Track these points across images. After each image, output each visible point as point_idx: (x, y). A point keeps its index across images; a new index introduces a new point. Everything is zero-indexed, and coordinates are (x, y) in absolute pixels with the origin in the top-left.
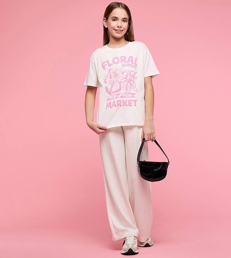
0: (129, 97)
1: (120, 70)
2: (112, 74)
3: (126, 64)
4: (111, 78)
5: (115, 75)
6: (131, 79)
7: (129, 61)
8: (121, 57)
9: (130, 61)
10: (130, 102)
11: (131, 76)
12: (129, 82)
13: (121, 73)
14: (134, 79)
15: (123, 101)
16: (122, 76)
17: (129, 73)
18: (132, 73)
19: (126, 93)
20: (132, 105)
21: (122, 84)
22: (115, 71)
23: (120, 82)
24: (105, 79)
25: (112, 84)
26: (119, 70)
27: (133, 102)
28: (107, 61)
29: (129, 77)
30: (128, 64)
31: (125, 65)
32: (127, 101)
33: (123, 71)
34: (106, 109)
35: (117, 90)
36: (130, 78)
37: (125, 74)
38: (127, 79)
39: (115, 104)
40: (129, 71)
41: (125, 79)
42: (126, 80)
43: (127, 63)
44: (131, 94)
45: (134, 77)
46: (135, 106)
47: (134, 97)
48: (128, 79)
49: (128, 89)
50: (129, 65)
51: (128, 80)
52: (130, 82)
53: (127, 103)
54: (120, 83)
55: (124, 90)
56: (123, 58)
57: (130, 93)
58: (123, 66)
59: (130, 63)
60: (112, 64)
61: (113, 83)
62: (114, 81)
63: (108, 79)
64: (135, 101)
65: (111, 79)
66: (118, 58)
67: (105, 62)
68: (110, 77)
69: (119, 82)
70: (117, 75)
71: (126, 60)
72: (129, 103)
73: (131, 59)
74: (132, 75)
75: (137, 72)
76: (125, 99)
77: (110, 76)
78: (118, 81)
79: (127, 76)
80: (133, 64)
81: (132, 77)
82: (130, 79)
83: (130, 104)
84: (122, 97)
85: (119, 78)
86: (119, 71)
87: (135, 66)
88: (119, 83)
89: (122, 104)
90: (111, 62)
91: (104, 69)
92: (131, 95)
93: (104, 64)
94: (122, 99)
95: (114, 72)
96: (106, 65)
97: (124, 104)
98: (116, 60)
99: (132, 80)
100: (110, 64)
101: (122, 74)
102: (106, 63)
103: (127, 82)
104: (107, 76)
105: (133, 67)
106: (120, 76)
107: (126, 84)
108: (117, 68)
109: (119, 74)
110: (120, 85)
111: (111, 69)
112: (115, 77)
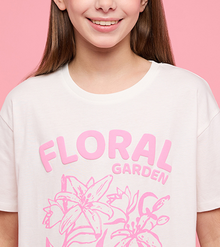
1: (103, 186)
2: (73, 197)
4: (66, 211)
6: (141, 223)
7: (138, 153)
8: (112, 134)
9: (145, 154)
11: (144, 211)
12: (134, 236)
13: (105, 199)
14: (155, 222)
16: (105, 209)
17: (136, 201)
18: (149, 203)
21: (108, 244)
22: (84, 189)
23: (98, 231)
24: (48, 210)
25: (67, 235)
26: (97, 186)
28: (60, 142)
29: (134, 215)
30: (134, 166)
31: (122, 167)
33: (112, 191)
36: (138, 219)
37: (121, 203)
38: (129, 223)
40: (138, 194)
41: (121, 225)
42: (124, 229)
43: (130, 161)
45: (155, 217)
48: (133, 224)
50: (136, 170)
51: (131, 228)
52: (140, 235)
54: (97, 236)
56: (119, 140)
58: (116, 169)
59: (143, 161)
60: (75, 159)
61: (72, 230)
62: (74, 224)
65: (65, 214)
66: (98, 136)
67: (51, 145)
68: (65, 205)
69: (94, 234)
70: (91, 205)
71: (130, 149)
74: (147, 209)
75: (168, 197)
78: (91, 227)
79: (127, 215)
80: (155, 167)
81: (145, 218)
85: (96, 217)
86: (99, 191)
87: (163, 174)
88: (93, 238)
90: (71, 150)
91: (48, 169)
93: (46, 152)
95: (80, 188)
96: (53, 156)
98: (90, 145)
99: (148, 226)
100: (68, 155)
102: (56, 149)
103: (127, 235)
104: (55, 201)
105: (152, 178)
106: (99, 209)
107: (121, 243)
108: (92, 178)
109: (97, 201)
110: (97, 244)
111: (69, 177)
112: (82, 208)
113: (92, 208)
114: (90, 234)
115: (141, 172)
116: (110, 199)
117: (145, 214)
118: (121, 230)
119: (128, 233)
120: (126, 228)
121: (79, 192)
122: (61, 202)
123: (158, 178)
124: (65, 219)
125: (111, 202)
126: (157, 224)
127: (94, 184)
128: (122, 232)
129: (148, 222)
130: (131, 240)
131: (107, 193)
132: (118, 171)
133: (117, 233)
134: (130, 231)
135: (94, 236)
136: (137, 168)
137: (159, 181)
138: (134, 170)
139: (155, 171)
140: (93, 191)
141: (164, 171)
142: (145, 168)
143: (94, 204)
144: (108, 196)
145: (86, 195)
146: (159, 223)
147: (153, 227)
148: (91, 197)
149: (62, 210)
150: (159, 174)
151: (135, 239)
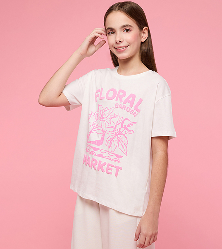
0: (111, 160)
1: (110, 111)
3: (121, 105)
5: (102, 116)
6: (121, 131)
7: (127, 101)
8: (120, 91)
9: (129, 102)
10: (110, 167)
11: (124, 126)
12: (116, 135)
13: (109, 117)
14: (127, 132)
15: (100, 162)
16: (108, 121)
17: (121, 121)
18: (126, 123)
19: (108, 152)
20: (111, 174)
21: (107, 136)
22: (103, 111)
23: (104, 130)
25: (93, 129)
26: (108, 111)
27: (114, 170)
29: (119, 126)
30: (124, 106)
31: (119, 105)
32: (105, 164)
33: (113, 114)
34: (83, 163)
35: (95, 141)
36: (120, 129)
37: (115, 120)
38: (116, 129)
39: (89, 161)
40: (122, 118)
41: (112, 129)
42: (113, 131)
43: (122, 103)
44: (116, 155)
45: (127, 130)
46: (116, 176)
47: (118, 161)
48: (118, 130)
49: (112, 145)
50: (124, 108)
51: (116, 132)
52: (119, 135)
53: (105, 168)
54: (103, 132)
55: (107, 145)
56: (121, 94)
57: (114, 154)
59: (128, 105)
61: (96, 128)
64: (118, 169)
65: (96, 120)
66: (115, 91)
67: (99, 91)
69: (102, 130)
70: (104, 118)
71: (124, 99)
72: (108, 169)
73: (131, 100)
74: (125, 125)
75: (136, 123)
76: (103, 160)
78: (102, 127)
79: (116, 126)
80: (132, 109)
81: (123, 129)
82: (119, 132)
83: (109, 171)
84: (101, 155)
85: (104, 124)
86: (108, 113)
88: (101, 132)
89: (96, 166)
91: (96, 101)
92: (115, 157)
93: (97, 94)
94: (99, 159)
95: (102, 111)
96: (98, 96)
97: (101, 167)
99: (124, 133)
100: (102, 96)
102: (100, 93)
103: (114, 134)
104: (95, 114)
105: (130, 113)
106: (106, 121)
107: (111, 137)
108: (107, 107)
109: (106, 117)
110: (103, 135)
111: (100, 105)
112: (101, 119)
113: (104, 120)
114: (101, 130)
115: (126, 109)
116: (111, 117)
117: (124, 127)
118: (112, 131)
119: (114, 133)
120: (114, 131)
121: (101, 112)
122: (96, 115)
123: (133, 113)
124: (95, 122)
125: (111, 119)
126: (128, 133)
127: (107, 110)
128: (112, 132)
129: (124, 131)
130: (115, 137)
131: (110, 115)
132: (117, 106)
133: (110, 132)
134: (115, 133)
135: (102, 131)
136: (124, 107)
137: (133, 115)
138: (123, 108)
139: (132, 110)
140: (106, 113)
141: (136, 111)
142: (128, 108)
143: (105, 118)
144: (111, 116)
145: (103, 114)
146: (129, 132)
147: (126, 133)
148: (105, 115)
149: (96, 118)
150: (134, 112)
151: (117, 137)
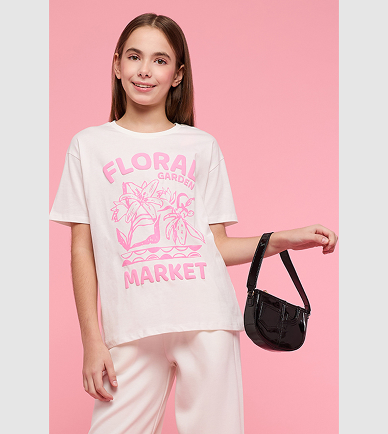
0: (185, 257)
1: (153, 186)
2: (132, 196)
3: (167, 174)
4: (129, 206)
5: (140, 197)
8: (156, 155)
9: (179, 167)
10: (189, 268)
11: (180, 206)
13: (156, 194)
15: (171, 266)
16: (157, 201)
17: (175, 198)
18: (183, 200)
19: (176, 247)
20: (194, 277)
21: (163, 225)
22: (140, 190)
23: (154, 217)
24: (114, 209)
25: (132, 223)
26: (149, 187)
27: (197, 270)
28: (119, 161)
30: (173, 174)
31: (164, 175)
32: (179, 266)
33: (160, 189)
34: (127, 288)
35: (148, 238)
39: (148, 273)
40: (175, 193)
41: (169, 211)
42: (172, 213)
43: (169, 171)
44: (191, 247)
45: (186, 210)
46: (203, 278)
47: (197, 255)
49: (178, 235)
50: (174, 177)
53: (182, 272)
54: (154, 220)
55: (169, 239)
56: (161, 158)
57: (187, 247)
58: (161, 176)
59: (178, 172)
60: (131, 171)
61: (136, 218)
62: (136, 213)
63: (123, 210)
64: (202, 266)
65: (128, 208)
66: (146, 156)
67: (111, 164)
68: (127, 202)
69: (152, 218)
70: (147, 199)
71: (169, 164)
72: (187, 272)
73: (180, 164)
74: (182, 204)
75: (194, 199)
76: (174, 263)
77: (127, 199)
78: (149, 214)
80: (186, 177)
81: (180, 210)
83: (190, 274)
84: (166, 257)
85: (151, 207)
86: (150, 190)
87: (191, 183)
88: (151, 222)
89: (168, 275)
90: (128, 165)
91: (111, 181)
92: (189, 251)
93: (109, 170)
94: (166, 263)
95: (137, 190)
96: (114, 171)
97: (175, 273)
98: (142, 161)
100: (126, 169)
101: (159, 195)
102: (115, 166)
103: (175, 217)
104: (120, 201)
105: (185, 184)
106: (153, 202)
107: (172, 223)
108: (145, 181)
109: (151, 197)
110: (155, 226)
111: (128, 183)
112: (140, 203)
113: (148, 201)
114: (149, 219)
115: (177, 179)
116: (159, 194)
117: (181, 207)
118: (171, 214)
119: (175, 215)
120: (174, 212)
121: (136, 192)
122: (124, 202)
123: (188, 185)
124: (129, 212)
125: (160, 196)
126: (187, 215)
127: (147, 185)
128: (171, 215)
129: (182, 213)
130: (178, 220)
131: (156, 191)
132: (162, 177)
133: (168, 216)
134: (176, 214)
135: (152, 220)
136: (174, 176)
137: (189, 187)
138: (173, 177)
139: (187, 180)
140: (147, 190)
141: (192, 180)
142: (180, 176)
143: (148, 199)
144: (157, 192)
145: (142, 194)
146: (189, 215)
147: (185, 217)
148: (146, 195)
149: (126, 206)
150: (189, 183)
151: (181, 219)
